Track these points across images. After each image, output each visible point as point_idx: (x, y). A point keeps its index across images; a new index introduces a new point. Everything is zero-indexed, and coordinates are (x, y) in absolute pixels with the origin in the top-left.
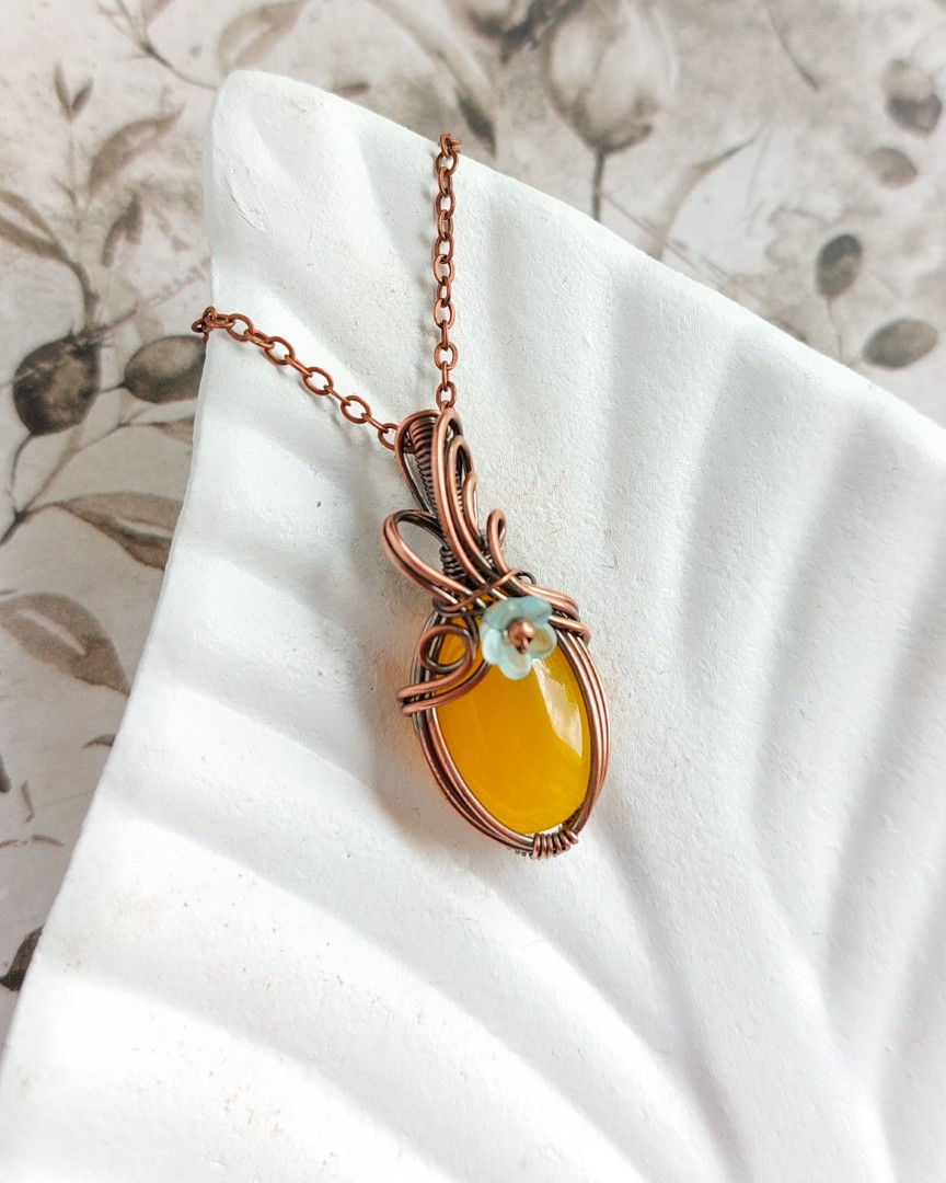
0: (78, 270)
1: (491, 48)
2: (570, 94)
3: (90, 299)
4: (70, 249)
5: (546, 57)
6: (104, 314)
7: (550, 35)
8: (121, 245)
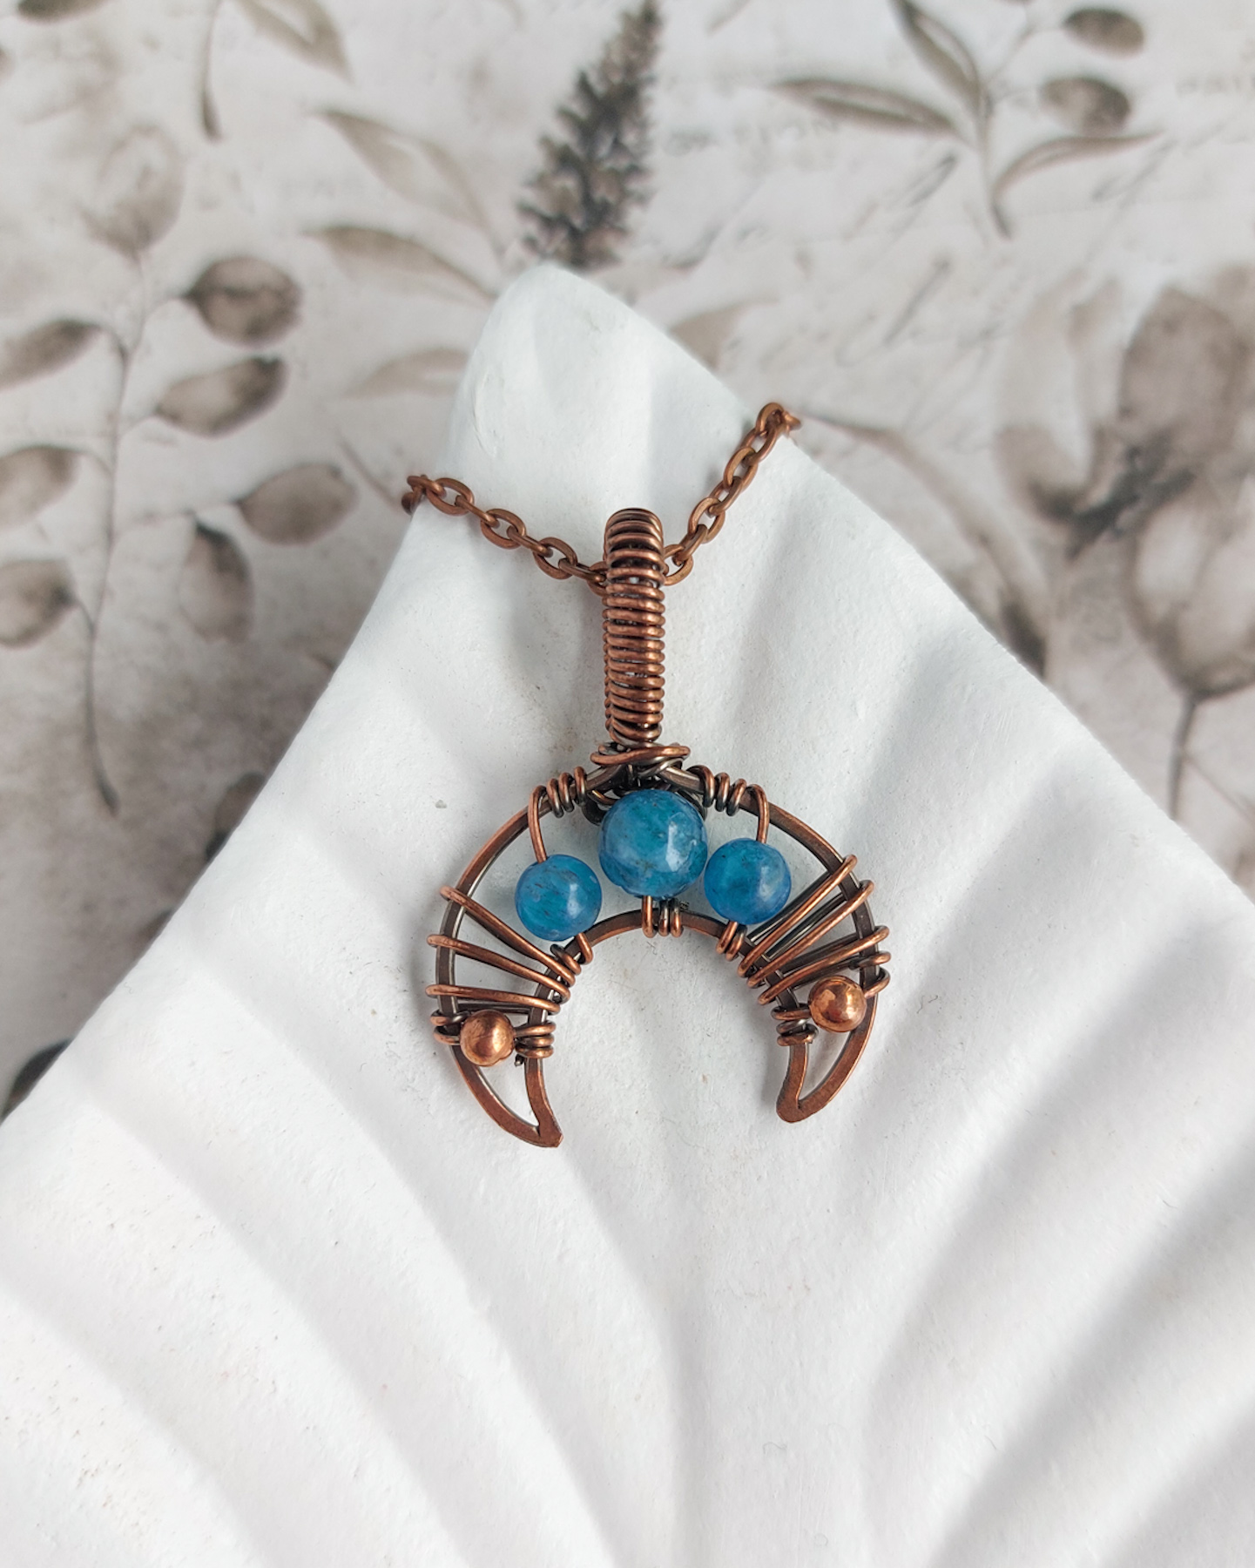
1: (1057, 536)
2: (1159, 610)
5: (1132, 554)
7: (1142, 525)
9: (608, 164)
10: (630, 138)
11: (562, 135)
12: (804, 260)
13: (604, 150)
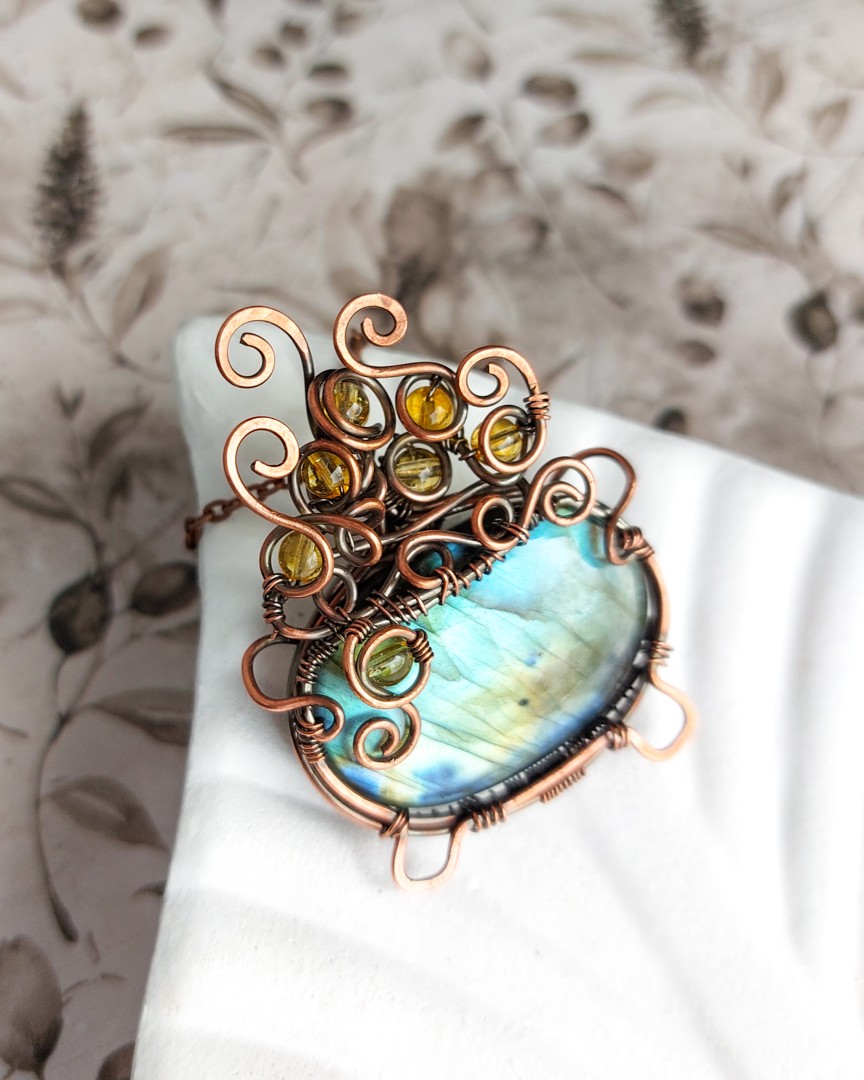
0: (88, 528)
3: (98, 547)
4: (81, 512)
6: (110, 556)
8: (118, 505)
9: (79, 191)
10: (87, 176)
11: (48, 181)
12: (200, 215)
13: (74, 184)
